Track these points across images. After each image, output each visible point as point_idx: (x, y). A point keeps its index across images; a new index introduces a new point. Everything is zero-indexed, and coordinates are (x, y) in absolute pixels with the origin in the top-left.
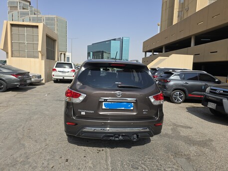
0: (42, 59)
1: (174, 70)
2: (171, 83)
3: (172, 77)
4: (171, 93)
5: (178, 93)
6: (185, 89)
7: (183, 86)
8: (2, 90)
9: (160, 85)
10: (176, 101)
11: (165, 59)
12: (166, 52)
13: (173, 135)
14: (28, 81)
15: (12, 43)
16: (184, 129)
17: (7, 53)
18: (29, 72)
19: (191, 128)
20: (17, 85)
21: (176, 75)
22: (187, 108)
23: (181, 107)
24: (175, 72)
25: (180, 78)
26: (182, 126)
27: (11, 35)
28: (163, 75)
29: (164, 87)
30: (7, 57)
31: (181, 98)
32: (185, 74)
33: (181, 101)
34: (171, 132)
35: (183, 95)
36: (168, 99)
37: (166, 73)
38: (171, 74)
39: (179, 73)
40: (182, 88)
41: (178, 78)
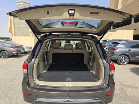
0: (32, 37)
1: (119, 40)
2: (118, 50)
3: (118, 46)
4: (118, 58)
5: (123, 57)
6: (129, 54)
7: (127, 52)
8: (6, 57)
9: (109, 52)
10: (122, 63)
11: (112, 33)
12: (113, 28)
13: (120, 95)
14: (22, 51)
15: (14, 28)
16: (130, 89)
17: (12, 34)
18: (23, 45)
19: (136, 88)
20: (15, 53)
21: (121, 44)
22: (130, 69)
23: (126, 68)
24: (121, 42)
25: (125, 46)
26: (128, 86)
27: (14, 23)
28: (112, 44)
29: (113, 53)
30: (12, 36)
31: (126, 61)
32: (128, 43)
33: (126, 63)
34: (119, 92)
35: (127, 59)
36: (116, 61)
37: (113, 43)
38: (118, 43)
39: (124, 43)
40: (126, 53)
41: (123, 46)
